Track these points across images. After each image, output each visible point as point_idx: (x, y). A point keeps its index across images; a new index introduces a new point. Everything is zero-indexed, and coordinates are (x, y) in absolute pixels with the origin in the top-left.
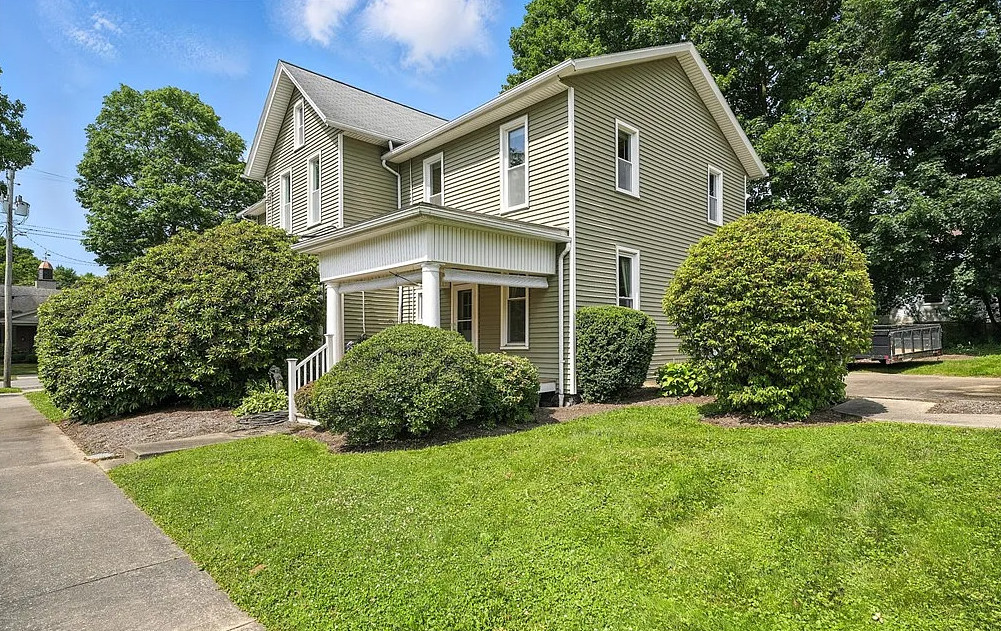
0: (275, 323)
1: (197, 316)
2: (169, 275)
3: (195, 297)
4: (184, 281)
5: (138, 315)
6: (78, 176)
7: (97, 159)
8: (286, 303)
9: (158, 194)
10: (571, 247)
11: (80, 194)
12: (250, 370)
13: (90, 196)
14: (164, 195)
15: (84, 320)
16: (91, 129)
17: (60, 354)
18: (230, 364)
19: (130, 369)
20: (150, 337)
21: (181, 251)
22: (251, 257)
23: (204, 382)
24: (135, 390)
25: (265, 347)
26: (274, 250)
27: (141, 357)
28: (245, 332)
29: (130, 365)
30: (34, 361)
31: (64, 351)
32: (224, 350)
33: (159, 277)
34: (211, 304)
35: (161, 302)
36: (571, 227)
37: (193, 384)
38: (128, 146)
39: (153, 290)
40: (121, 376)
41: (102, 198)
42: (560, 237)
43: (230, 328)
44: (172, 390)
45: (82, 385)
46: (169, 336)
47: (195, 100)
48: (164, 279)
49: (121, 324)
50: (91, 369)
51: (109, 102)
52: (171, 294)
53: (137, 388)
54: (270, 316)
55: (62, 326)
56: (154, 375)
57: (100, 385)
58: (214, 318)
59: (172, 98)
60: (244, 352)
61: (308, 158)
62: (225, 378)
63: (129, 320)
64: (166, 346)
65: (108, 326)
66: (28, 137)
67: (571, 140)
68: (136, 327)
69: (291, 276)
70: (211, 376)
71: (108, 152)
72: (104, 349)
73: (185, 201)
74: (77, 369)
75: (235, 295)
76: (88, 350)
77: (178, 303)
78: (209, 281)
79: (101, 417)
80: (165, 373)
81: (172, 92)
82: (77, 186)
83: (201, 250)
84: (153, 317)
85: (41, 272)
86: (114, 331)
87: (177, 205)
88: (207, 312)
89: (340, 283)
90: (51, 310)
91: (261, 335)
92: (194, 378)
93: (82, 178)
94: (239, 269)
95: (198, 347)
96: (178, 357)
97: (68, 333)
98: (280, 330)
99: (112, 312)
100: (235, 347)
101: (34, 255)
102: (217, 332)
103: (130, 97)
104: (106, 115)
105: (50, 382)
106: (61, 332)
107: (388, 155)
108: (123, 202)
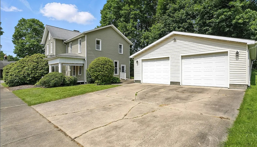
0: (41, 71)
1: (28, 70)
2: (24, 63)
3: (28, 67)
4: (27, 64)
5: (19, 70)
6: (13, 38)
7: (17, 34)
8: (43, 68)
9: (29, 42)
10: (86, 60)
11: (13, 41)
12: (37, 78)
13: (15, 42)
14: (31, 42)
15: (10, 71)
16: (16, 27)
17: (6, 76)
18: (33, 77)
19: (17, 78)
20: (21, 73)
21: (27, 59)
22: (38, 60)
23: (29, 80)
24: (18, 82)
25: (39, 75)
26: (43, 59)
27: (19, 76)
28: (36, 72)
29: (18, 78)
30: (2, 77)
31: (7, 75)
32: (32, 75)
33: (23, 63)
34: (31, 68)
35: (23, 68)
36: (86, 56)
37: (28, 81)
38: (24, 31)
39: (22, 66)
40: (16, 79)
41: (18, 42)
42: (84, 58)
43: (34, 72)
44: (24, 82)
45: (10, 81)
46: (24, 73)
47: (38, 21)
48: (24, 64)
49: (16, 71)
50: (11, 78)
51: (19, 21)
52: (24, 66)
53: (19, 81)
54: (41, 70)
55: (7, 71)
56: (21, 79)
57: (13, 81)
58: (31, 70)
59: (33, 21)
60: (36, 75)
61: (51, 42)
62: (33, 80)
63: (18, 70)
64: (23, 75)
65: (14, 71)
66: (2, 29)
67: (86, 43)
68: (19, 72)
69: (45, 63)
70: (31, 79)
71: (19, 32)
72: (14, 75)
73: (35, 43)
74: (9, 78)
75: (35, 67)
76: (11, 75)
77: (26, 68)
78: (31, 64)
79: (13, 86)
80: (23, 79)
81: (33, 19)
82: (12, 40)
83: (30, 59)
84: (21, 70)
85: (5, 57)
86: (15, 72)
87: (34, 44)
88: (30, 69)
89: (51, 65)
90: (5, 69)
91: (39, 73)
92: (28, 80)
93: (14, 38)
94: (36, 62)
95: (28, 75)
96: (25, 76)
97: (8, 72)
98: (42, 72)
99: (15, 69)
100: (35, 75)
101: (3, 52)
102: (31, 72)
103: (24, 20)
104: (19, 25)
105: (5, 80)
106: (7, 72)
107: (64, 42)
108: (22, 43)
